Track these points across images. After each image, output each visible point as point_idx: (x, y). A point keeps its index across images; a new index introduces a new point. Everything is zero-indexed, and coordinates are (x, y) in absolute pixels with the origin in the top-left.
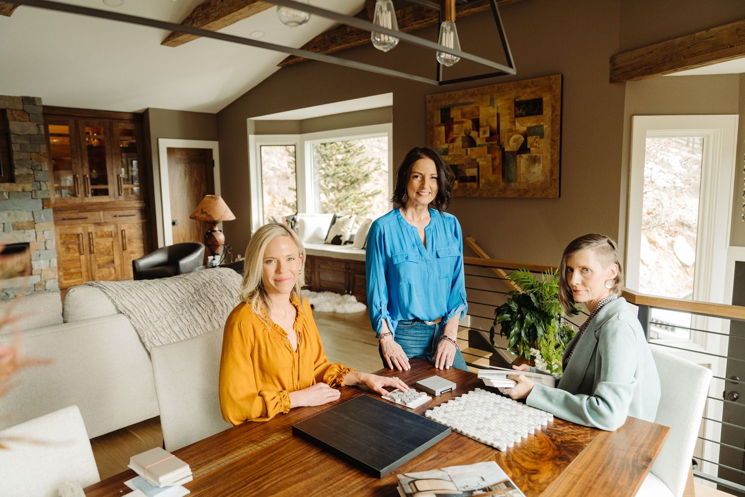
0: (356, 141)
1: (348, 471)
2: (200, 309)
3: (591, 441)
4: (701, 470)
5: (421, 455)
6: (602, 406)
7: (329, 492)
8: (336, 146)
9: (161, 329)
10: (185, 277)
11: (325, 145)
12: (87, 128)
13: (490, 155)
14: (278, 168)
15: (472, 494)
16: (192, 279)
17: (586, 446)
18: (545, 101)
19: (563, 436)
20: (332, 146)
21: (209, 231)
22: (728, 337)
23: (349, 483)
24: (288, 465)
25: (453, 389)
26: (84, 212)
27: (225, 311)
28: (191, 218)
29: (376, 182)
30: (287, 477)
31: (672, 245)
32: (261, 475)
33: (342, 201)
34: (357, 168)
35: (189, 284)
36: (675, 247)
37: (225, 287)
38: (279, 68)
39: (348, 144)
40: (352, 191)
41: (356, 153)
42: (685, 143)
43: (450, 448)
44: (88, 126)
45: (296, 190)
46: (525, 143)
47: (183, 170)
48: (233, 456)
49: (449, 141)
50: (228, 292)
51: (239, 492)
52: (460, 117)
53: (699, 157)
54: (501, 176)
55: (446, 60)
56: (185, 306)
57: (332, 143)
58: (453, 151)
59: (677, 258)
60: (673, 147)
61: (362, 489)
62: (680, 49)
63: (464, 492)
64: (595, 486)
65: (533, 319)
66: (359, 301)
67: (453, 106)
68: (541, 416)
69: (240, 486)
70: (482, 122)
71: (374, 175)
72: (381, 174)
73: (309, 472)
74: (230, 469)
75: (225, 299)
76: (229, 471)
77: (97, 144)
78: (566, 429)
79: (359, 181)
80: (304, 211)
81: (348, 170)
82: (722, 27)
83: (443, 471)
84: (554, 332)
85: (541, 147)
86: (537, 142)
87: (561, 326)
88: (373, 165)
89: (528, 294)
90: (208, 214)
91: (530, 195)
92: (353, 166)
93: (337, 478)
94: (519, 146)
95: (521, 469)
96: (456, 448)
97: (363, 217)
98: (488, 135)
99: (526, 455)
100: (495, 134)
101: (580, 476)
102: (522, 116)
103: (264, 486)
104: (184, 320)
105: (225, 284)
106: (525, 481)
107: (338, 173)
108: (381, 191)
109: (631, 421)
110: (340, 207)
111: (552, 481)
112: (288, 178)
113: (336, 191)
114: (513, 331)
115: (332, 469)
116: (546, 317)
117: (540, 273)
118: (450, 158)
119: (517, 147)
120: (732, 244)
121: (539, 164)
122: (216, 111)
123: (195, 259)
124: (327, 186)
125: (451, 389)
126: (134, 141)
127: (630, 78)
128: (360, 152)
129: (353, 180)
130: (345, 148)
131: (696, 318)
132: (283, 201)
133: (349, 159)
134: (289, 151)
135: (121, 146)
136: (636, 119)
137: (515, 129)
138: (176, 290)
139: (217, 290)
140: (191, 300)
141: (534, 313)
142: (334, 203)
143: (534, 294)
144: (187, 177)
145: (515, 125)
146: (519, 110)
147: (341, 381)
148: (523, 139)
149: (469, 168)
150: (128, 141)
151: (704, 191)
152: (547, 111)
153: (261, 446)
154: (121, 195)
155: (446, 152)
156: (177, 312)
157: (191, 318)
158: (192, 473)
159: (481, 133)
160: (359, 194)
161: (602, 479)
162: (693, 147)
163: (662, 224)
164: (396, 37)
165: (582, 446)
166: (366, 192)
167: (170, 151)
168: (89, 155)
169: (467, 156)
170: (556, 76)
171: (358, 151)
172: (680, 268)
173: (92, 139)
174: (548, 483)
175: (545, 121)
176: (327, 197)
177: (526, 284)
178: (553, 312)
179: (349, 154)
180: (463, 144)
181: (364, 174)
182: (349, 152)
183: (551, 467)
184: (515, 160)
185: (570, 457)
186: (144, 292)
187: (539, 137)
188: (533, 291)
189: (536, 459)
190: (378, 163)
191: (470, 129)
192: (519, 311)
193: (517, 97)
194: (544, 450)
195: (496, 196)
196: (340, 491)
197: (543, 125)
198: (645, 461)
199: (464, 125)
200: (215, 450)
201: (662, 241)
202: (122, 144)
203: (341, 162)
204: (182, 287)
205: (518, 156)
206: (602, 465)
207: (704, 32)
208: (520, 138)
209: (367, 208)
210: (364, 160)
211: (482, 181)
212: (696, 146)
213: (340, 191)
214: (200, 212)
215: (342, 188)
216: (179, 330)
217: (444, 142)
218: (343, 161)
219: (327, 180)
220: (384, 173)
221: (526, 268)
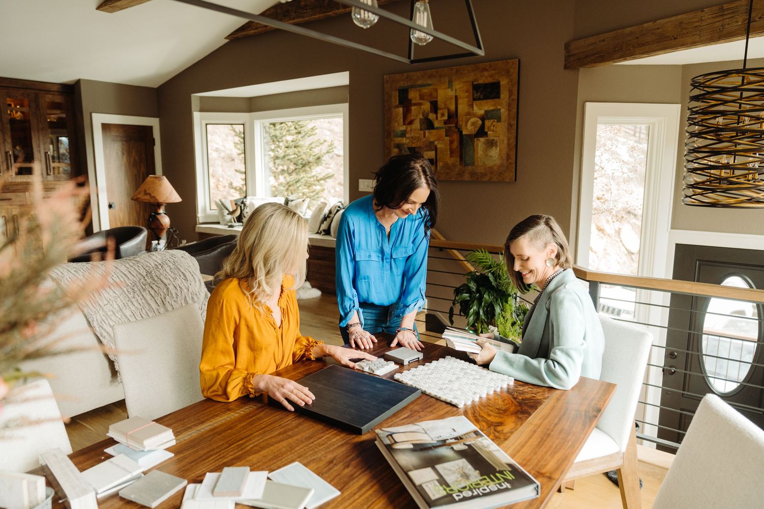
0: (307, 122)
1: (327, 430)
2: (152, 292)
3: (548, 397)
4: (642, 432)
5: (395, 415)
6: (558, 369)
7: (311, 449)
8: (286, 126)
9: (111, 313)
10: (136, 259)
11: (274, 125)
12: (8, 99)
13: (448, 138)
14: (223, 149)
15: (445, 442)
16: (142, 261)
17: (544, 402)
18: (503, 85)
19: (523, 394)
20: (283, 127)
21: (153, 214)
22: (669, 309)
23: (330, 440)
24: (268, 428)
25: (420, 359)
26: (7, 192)
27: (179, 295)
28: (132, 199)
29: (327, 166)
30: (269, 438)
31: (618, 232)
32: (242, 437)
33: (292, 185)
34: (308, 150)
35: (140, 266)
36: (621, 234)
37: (179, 269)
38: (227, 41)
39: (298, 125)
40: (303, 175)
41: (307, 135)
42: (632, 133)
43: (421, 408)
44: (9, 97)
45: (245, 173)
46: (483, 126)
47: (120, 149)
48: (212, 423)
49: (407, 123)
50: (182, 274)
51: (223, 453)
52: (418, 99)
53: (644, 146)
54: (458, 159)
55: (419, 39)
56: (136, 289)
57: (282, 123)
58: (411, 133)
59: (623, 245)
60: (620, 137)
61: (342, 445)
62: (629, 39)
63: (438, 441)
64: (553, 433)
65: (491, 297)
66: (313, 287)
67: (412, 87)
68: (503, 380)
69: (223, 448)
70: (440, 104)
71: (326, 158)
72: (332, 158)
73: (290, 433)
74: (211, 433)
75: (179, 282)
76: (210, 436)
77: (21, 117)
78: (526, 389)
79: (311, 164)
80: (254, 194)
81: (299, 152)
82: (667, 20)
83: (418, 425)
84: (511, 310)
85: (499, 131)
86: (494, 126)
87: (518, 305)
88: (324, 148)
89: (486, 274)
90: (153, 195)
91: (486, 179)
92: (305, 149)
93: (317, 437)
94: (477, 129)
95: (487, 422)
96: (427, 408)
97: (314, 202)
98: (446, 118)
99: (491, 411)
100: (453, 117)
101: (539, 426)
102: (479, 99)
103: (247, 446)
104: (135, 304)
105: (179, 266)
106: (491, 432)
107: (288, 155)
108: (333, 175)
109: (583, 381)
110: (291, 190)
111: (516, 430)
112: (233, 160)
113: (286, 175)
114: (472, 310)
115: (311, 430)
116: (503, 296)
117: (498, 254)
118: (408, 141)
119: (475, 131)
120: (672, 228)
121: (496, 147)
122: (156, 85)
123: (137, 244)
124: (277, 169)
125: (419, 358)
126: (64, 116)
127: (583, 64)
128: (312, 133)
129: (304, 162)
130: (296, 129)
131: (640, 292)
132: (229, 184)
133: (300, 140)
134: (235, 131)
135: (49, 120)
136: (589, 105)
137: (473, 113)
138: (127, 273)
139: (170, 273)
140: (142, 283)
141: (492, 292)
142: (284, 187)
143: (492, 273)
144: (125, 157)
145: (473, 108)
146: (477, 93)
147: (310, 354)
148: (480, 122)
149: (427, 151)
150: (56, 116)
151: (649, 180)
152: (504, 95)
153: (238, 413)
154: (50, 175)
155: (403, 134)
156: (129, 295)
157: (143, 301)
158: (174, 437)
159: (439, 115)
160: (310, 178)
161: (559, 428)
162: (640, 137)
163: (610, 209)
164: (376, 14)
165: (540, 402)
166: (318, 175)
167: (106, 127)
168: (12, 130)
169: (425, 139)
170: (513, 60)
171: (309, 133)
172: (626, 255)
173: (14, 112)
174: (512, 433)
175: (502, 105)
176: (276, 180)
177: (485, 264)
178: (510, 290)
179: (300, 136)
180: (421, 126)
181: (316, 157)
182: (299, 133)
183: (514, 420)
184: (473, 142)
185: (530, 411)
186: (92, 274)
187: (496, 121)
188: (491, 271)
189: (501, 413)
190: (330, 146)
191: (428, 111)
192: (478, 291)
193: (476, 80)
194: (507, 406)
195: (453, 179)
196: (321, 448)
197: (500, 109)
198: (595, 411)
199: (422, 107)
200: (193, 418)
201: (610, 229)
202: (50, 118)
203: (291, 144)
204: (132, 269)
205: (475, 139)
206: (559, 417)
207: (651, 23)
208: (478, 121)
209: (319, 192)
210: (315, 142)
211: (440, 164)
212: (642, 136)
213: (290, 174)
214: (142, 193)
215: (293, 171)
216: (131, 314)
217: (402, 124)
218: (293, 143)
219: (277, 163)
220: (335, 156)
221: (484, 249)
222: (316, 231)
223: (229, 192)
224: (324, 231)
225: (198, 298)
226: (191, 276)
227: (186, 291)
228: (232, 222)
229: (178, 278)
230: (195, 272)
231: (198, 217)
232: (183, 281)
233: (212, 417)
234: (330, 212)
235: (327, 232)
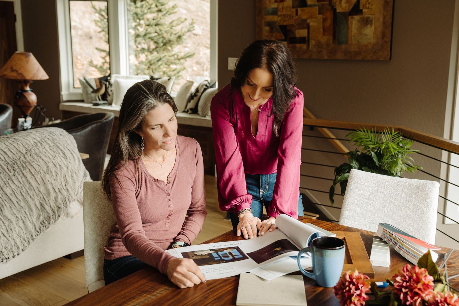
8: (147, 4)
10: (14, 137)
13: (321, 16)
14: (80, 26)
16: (21, 139)
21: (20, 91)
27: (59, 173)
33: (154, 63)
34: (169, 29)
35: (19, 143)
37: (58, 147)
40: (164, 53)
41: (169, 13)
46: (357, 4)
49: (278, 1)
50: (61, 152)
54: (331, 38)
56: (16, 167)
58: (282, 11)
75: (59, 160)
79: (172, 43)
80: (118, 72)
81: (161, 30)
85: (374, 9)
88: (185, 26)
90: (20, 72)
91: (361, 57)
92: (166, 27)
94: (351, 7)
104: (16, 182)
105: (58, 144)
107: (150, 33)
112: (91, 38)
113: (147, 53)
118: (279, 18)
119: (349, 8)
121: (371, 25)
124: (138, 47)
128: (173, 11)
129: (164, 41)
132: (89, 62)
133: (161, 19)
134: (95, 8)
138: (6, 150)
139: (49, 151)
140: (22, 161)
142: (145, 65)
149: (299, 29)
155: (275, 12)
157: (24, 179)
160: (171, 56)
166: (179, 54)
169: (297, 17)
171: (170, 11)
176: (137, 58)
179: (160, 14)
180: (293, 3)
181: (177, 36)
182: (160, 11)
184: (347, 21)
190: (191, 25)
195: (325, 58)
204: (12, 146)
205: (350, 17)
209: (180, 71)
210: (176, 20)
211: (312, 42)
213: (151, 53)
214: (9, 70)
215: (154, 50)
216: (11, 192)
217: (274, 2)
218: (154, 21)
219: (138, 42)
220: (192, 35)
221: (366, 129)
222: (183, 110)
223: (87, 71)
224: (191, 109)
225: (77, 176)
226: (70, 153)
227: (65, 169)
228: (96, 100)
229: (57, 156)
230: (73, 150)
231: (62, 95)
232: (63, 159)
233: (128, 300)
234: (197, 90)
235: (194, 111)
